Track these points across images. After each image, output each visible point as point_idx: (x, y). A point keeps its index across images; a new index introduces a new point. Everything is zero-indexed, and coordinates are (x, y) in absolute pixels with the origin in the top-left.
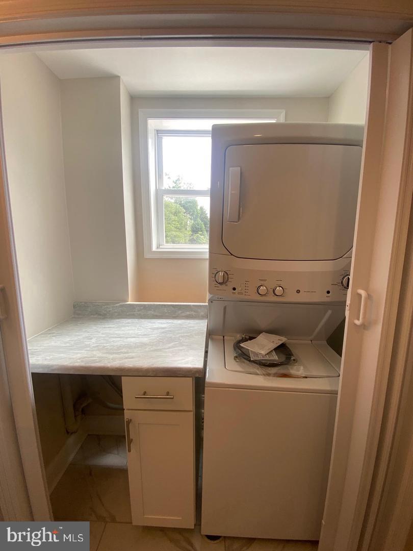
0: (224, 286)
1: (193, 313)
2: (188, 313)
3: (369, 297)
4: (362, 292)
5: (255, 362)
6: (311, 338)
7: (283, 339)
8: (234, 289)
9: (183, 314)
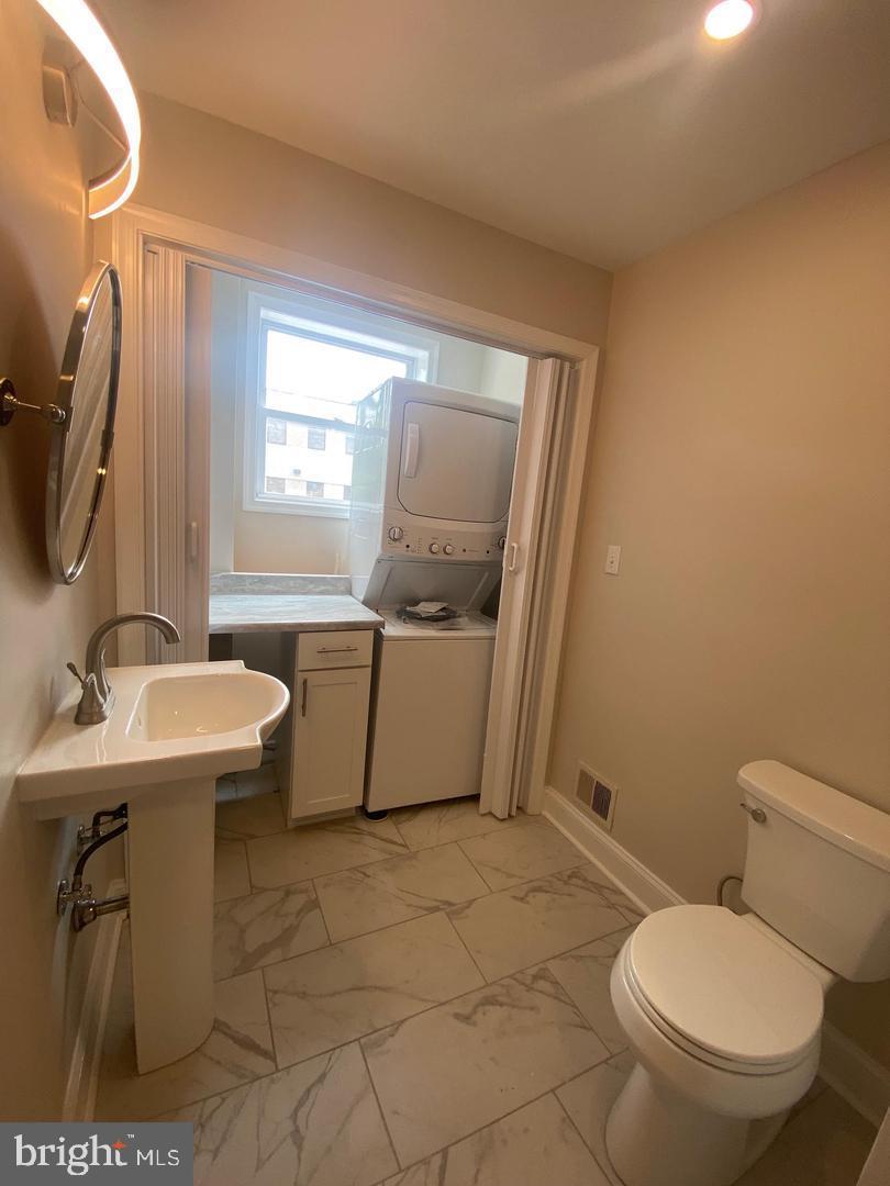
0: (398, 543)
1: (329, 588)
2: (323, 588)
3: (519, 548)
4: (515, 545)
5: (427, 619)
6: (466, 608)
7: (445, 605)
8: (408, 546)
9: (318, 590)
